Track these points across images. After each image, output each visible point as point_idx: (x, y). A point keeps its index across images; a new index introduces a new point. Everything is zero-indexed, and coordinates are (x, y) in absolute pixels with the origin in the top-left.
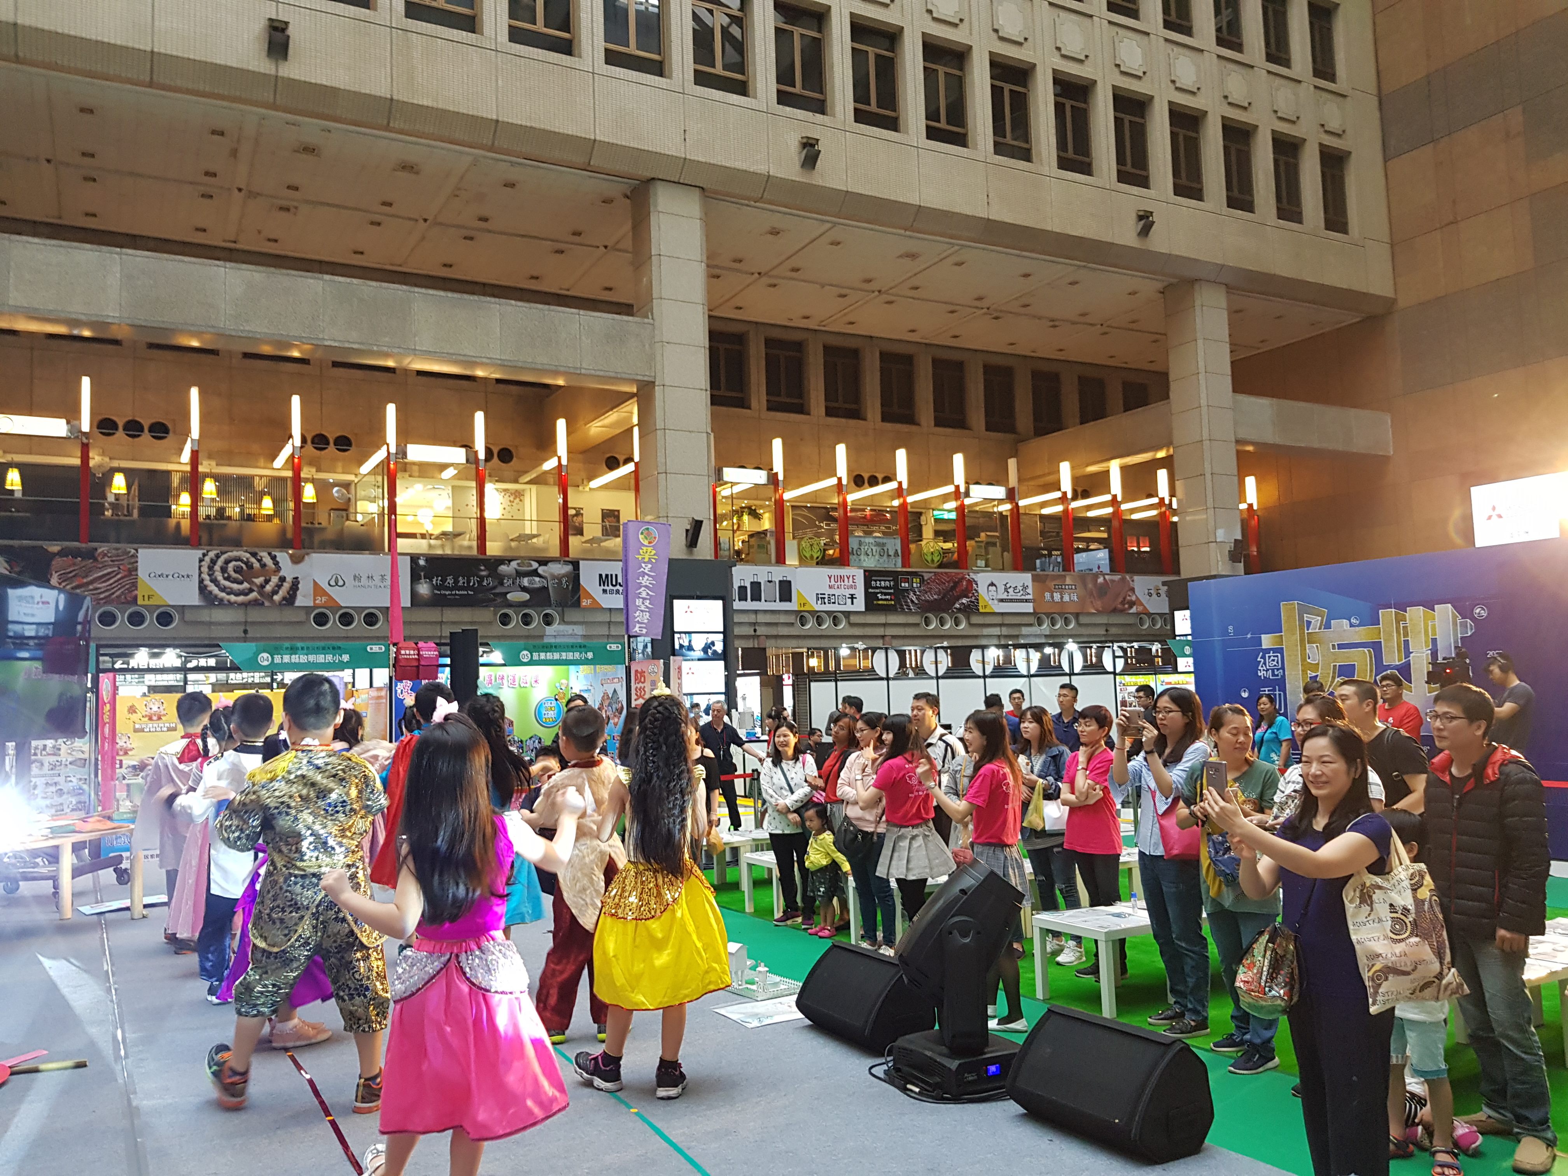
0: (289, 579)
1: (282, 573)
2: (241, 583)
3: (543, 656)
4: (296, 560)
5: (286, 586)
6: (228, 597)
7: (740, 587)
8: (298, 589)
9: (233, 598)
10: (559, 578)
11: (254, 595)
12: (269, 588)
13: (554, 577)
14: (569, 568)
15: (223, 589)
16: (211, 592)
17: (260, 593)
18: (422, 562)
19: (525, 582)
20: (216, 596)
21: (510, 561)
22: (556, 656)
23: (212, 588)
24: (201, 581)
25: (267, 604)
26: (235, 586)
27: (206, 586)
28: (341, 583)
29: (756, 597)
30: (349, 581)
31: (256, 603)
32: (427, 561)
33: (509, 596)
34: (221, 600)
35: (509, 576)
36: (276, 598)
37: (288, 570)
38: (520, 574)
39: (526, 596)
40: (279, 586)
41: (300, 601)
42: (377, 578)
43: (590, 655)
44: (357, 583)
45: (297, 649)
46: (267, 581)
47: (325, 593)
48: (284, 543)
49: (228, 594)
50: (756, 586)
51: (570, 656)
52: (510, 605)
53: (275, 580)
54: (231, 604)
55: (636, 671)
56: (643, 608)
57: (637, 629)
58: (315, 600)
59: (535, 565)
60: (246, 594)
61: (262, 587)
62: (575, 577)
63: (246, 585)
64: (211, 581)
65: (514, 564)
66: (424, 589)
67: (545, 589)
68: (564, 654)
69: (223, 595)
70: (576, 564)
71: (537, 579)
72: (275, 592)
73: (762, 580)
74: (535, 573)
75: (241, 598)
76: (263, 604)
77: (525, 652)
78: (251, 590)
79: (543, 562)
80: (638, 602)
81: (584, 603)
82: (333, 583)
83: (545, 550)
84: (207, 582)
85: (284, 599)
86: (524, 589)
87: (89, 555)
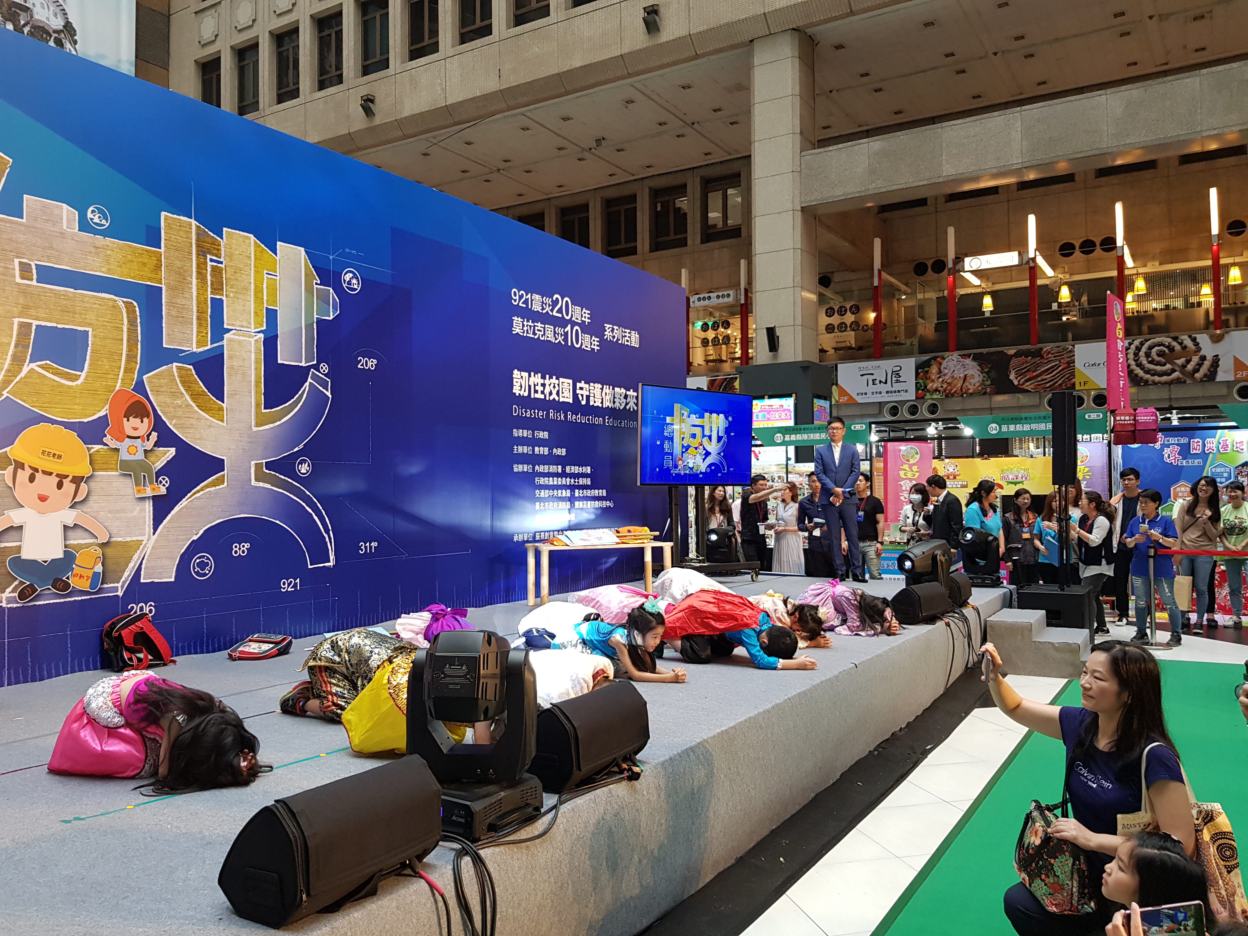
0: (1210, 357)
1: (1202, 353)
2: (1164, 365)
4: (1218, 339)
5: (1207, 364)
6: (1152, 378)
8: (1218, 366)
11: (1176, 374)
12: (1190, 367)
15: (1147, 372)
16: (1137, 375)
17: (1183, 372)
23: (1138, 371)
24: (1129, 366)
25: (1188, 381)
27: (1132, 371)
31: (1178, 382)
34: (1146, 382)
36: (1196, 375)
37: (1209, 349)
40: (1200, 365)
41: (1221, 377)
45: (1021, 419)
46: (1188, 361)
49: (1153, 375)
53: (1196, 359)
54: (1155, 383)
58: (1237, 375)
60: (1169, 374)
61: (1184, 366)
63: (1168, 366)
64: (1137, 365)
69: (1149, 376)
72: (1196, 370)
75: (1165, 378)
76: (1185, 381)
78: (1173, 371)
84: (1134, 367)
85: (1205, 375)
87: (1038, 354)
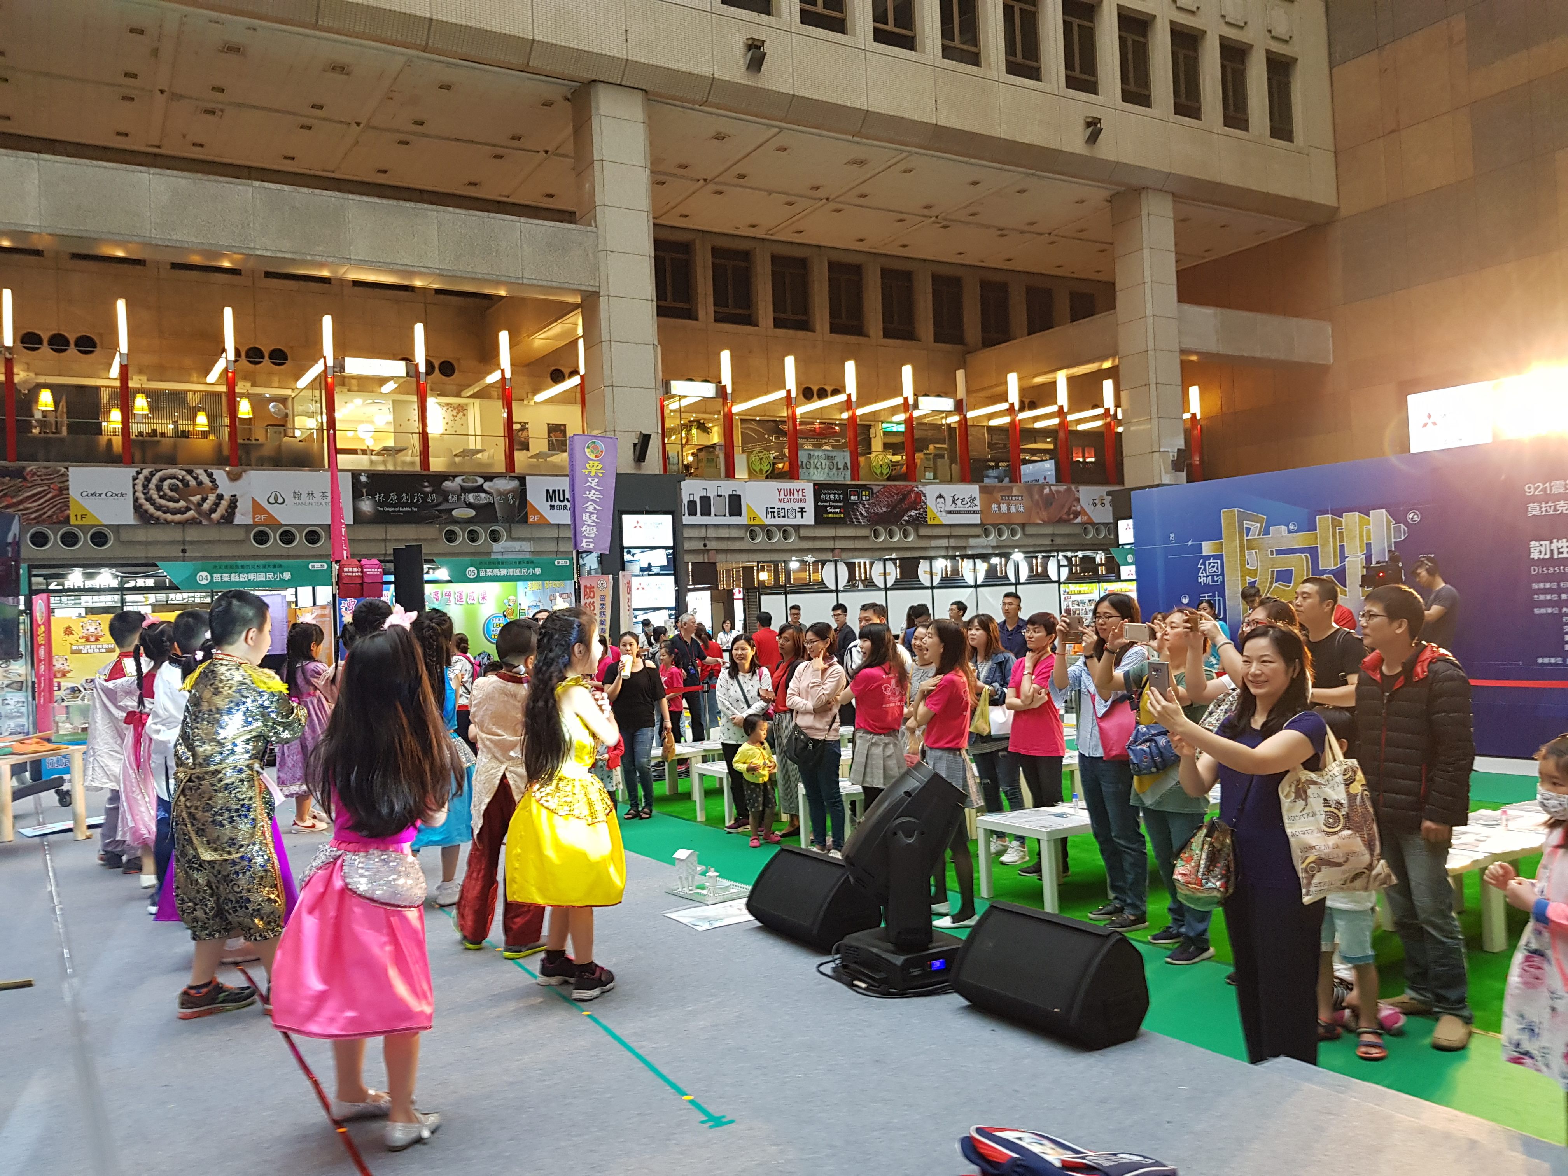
0: (227, 497)
1: (219, 491)
2: (178, 501)
3: (489, 572)
4: (234, 477)
5: (224, 504)
6: (164, 516)
7: (689, 502)
8: (236, 507)
9: (169, 517)
10: (506, 494)
11: (191, 513)
12: (206, 506)
13: (500, 493)
14: (515, 484)
15: (159, 508)
16: (146, 511)
17: (199, 512)
18: (363, 479)
19: (471, 498)
20: (152, 516)
21: (455, 477)
22: (504, 572)
23: (148, 506)
24: (136, 500)
25: (205, 522)
26: (171, 505)
27: (141, 506)
28: (280, 500)
29: (706, 512)
30: (289, 499)
31: (193, 522)
32: (368, 477)
33: (454, 513)
34: (158, 519)
35: (454, 493)
36: (213, 516)
37: (226, 487)
38: (465, 490)
39: (472, 513)
40: (217, 505)
41: (238, 520)
42: (318, 495)
43: (538, 571)
44: (297, 501)
45: (237, 567)
46: (204, 500)
47: (266, 512)
48: (220, 461)
49: (165, 512)
50: (705, 500)
51: (518, 572)
52: (456, 522)
53: (212, 498)
54: (168, 522)
55: (585, 587)
56: (590, 522)
57: (584, 544)
58: (254, 518)
59: (480, 481)
60: (183, 513)
61: (200, 505)
62: (521, 493)
63: (182, 503)
64: (147, 500)
65: (458, 480)
66: (366, 506)
67: (491, 505)
68: (511, 570)
69: (159, 513)
70: (522, 480)
71: (483, 495)
72: (213, 511)
73: (712, 494)
74: (480, 489)
75: (178, 517)
76: (201, 522)
77: (472, 569)
78: (188, 509)
79: (489, 478)
80: (585, 516)
81: (532, 519)
82: (272, 500)
83: (490, 465)
84: (142, 501)
85: (222, 517)
86: (470, 505)
87: (18, 474)
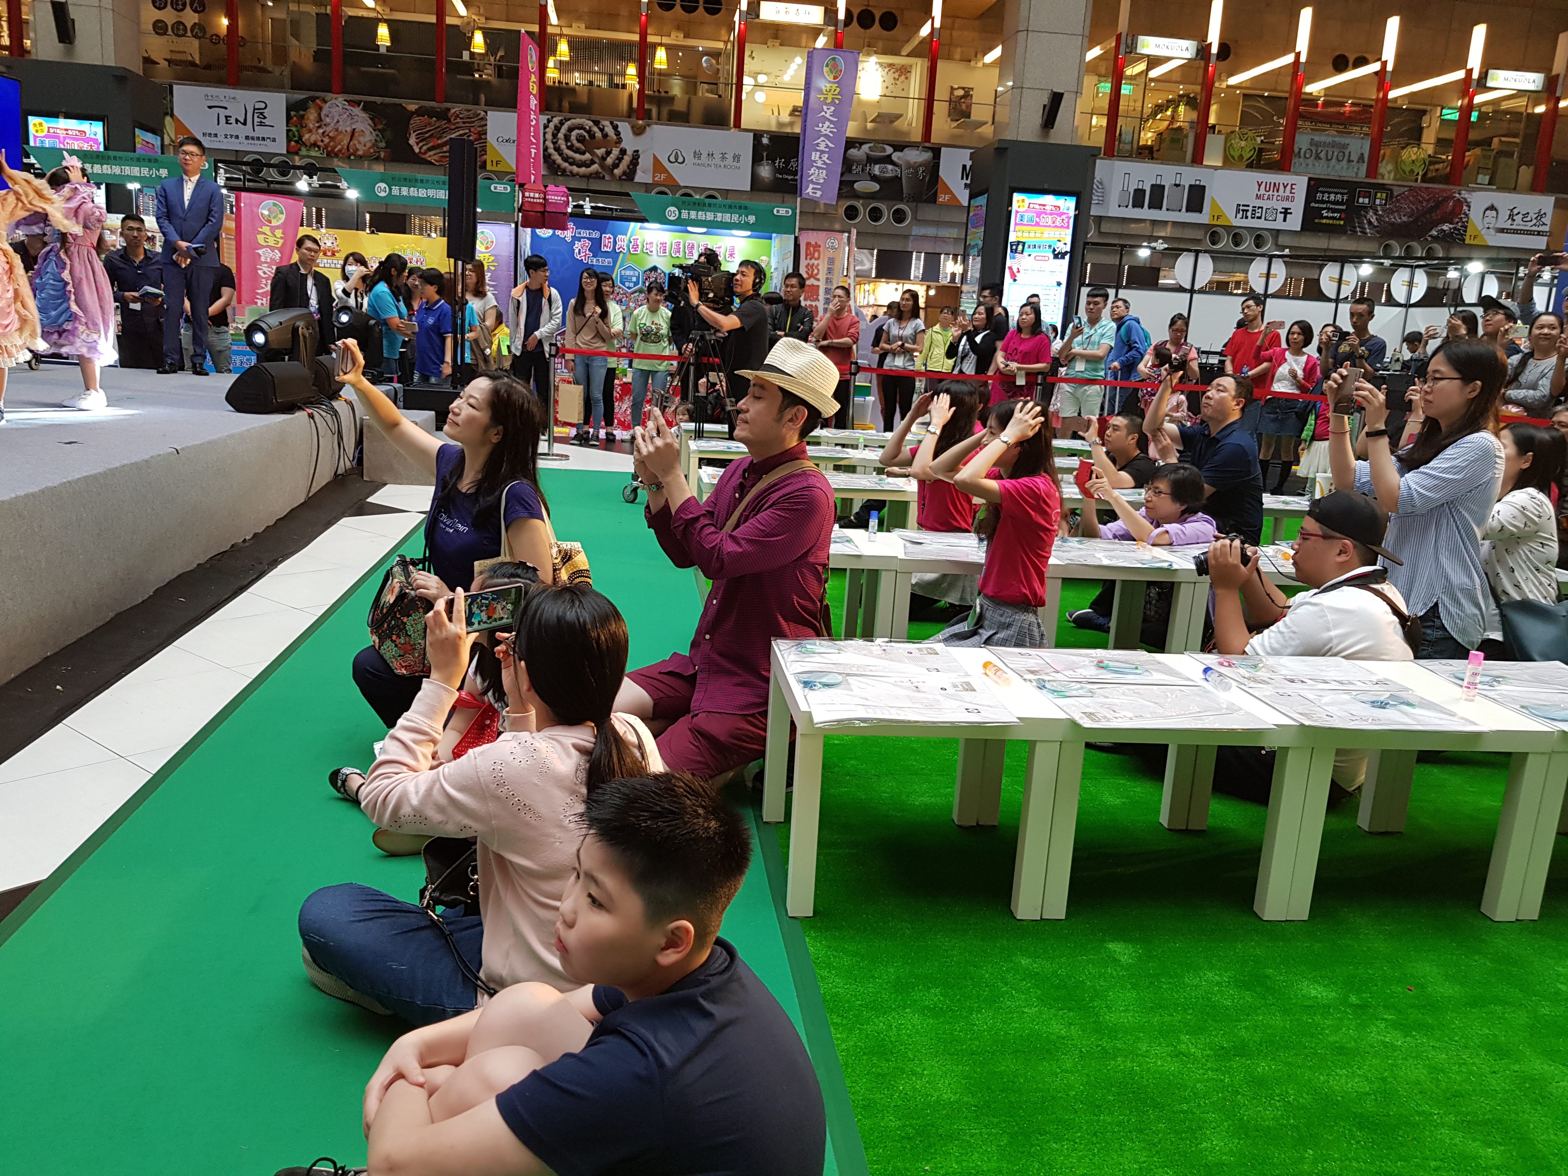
0: (630, 152)
1: (623, 145)
2: (583, 153)
4: (638, 132)
5: (627, 159)
6: (570, 168)
7: (1136, 191)
8: (638, 164)
9: (575, 169)
10: (915, 167)
11: (595, 167)
12: (609, 161)
13: (909, 166)
14: (927, 156)
15: (566, 159)
16: (554, 162)
17: (602, 166)
18: (765, 141)
19: (876, 170)
20: (559, 166)
21: (861, 144)
22: (710, 216)
23: (556, 157)
24: (546, 149)
25: (607, 177)
26: (577, 156)
27: (550, 155)
29: (1156, 204)
30: (690, 158)
31: (596, 176)
32: (770, 139)
33: (856, 185)
34: (564, 170)
35: (858, 163)
36: (616, 171)
37: (630, 142)
38: (872, 160)
39: (876, 187)
40: (620, 159)
42: (718, 156)
43: (752, 219)
44: (697, 161)
46: (608, 153)
47: (667, 171)
48: (629, 113)
49: (571, 164)
50: (1158, 190)
53: (616, 152)
54: (573, 175)
56: (819, 164)
57: (809, 190)
58: (654, 177)
59: (889, 150)
60: (588, 166)
61: (604, 159)
62: (934, 167)
63: (588, 156)
64: (555, 150)
66: (765, 171)
67: (897, 179)
68: (719, 215)
69: (566, 164)
70: (936, 152)
71: (890, 167)
72: (616, 166)
73: (1167, 182)
74: (888, 160)
75: (583, 170)
76: (604, 177)
77: (672, 209)
78: (593, 162)
80: (815, 156)
81: (942, 198)
84: (551, 151)
85: (624, 173)
86: (874, 178)
87: (443, 115)
